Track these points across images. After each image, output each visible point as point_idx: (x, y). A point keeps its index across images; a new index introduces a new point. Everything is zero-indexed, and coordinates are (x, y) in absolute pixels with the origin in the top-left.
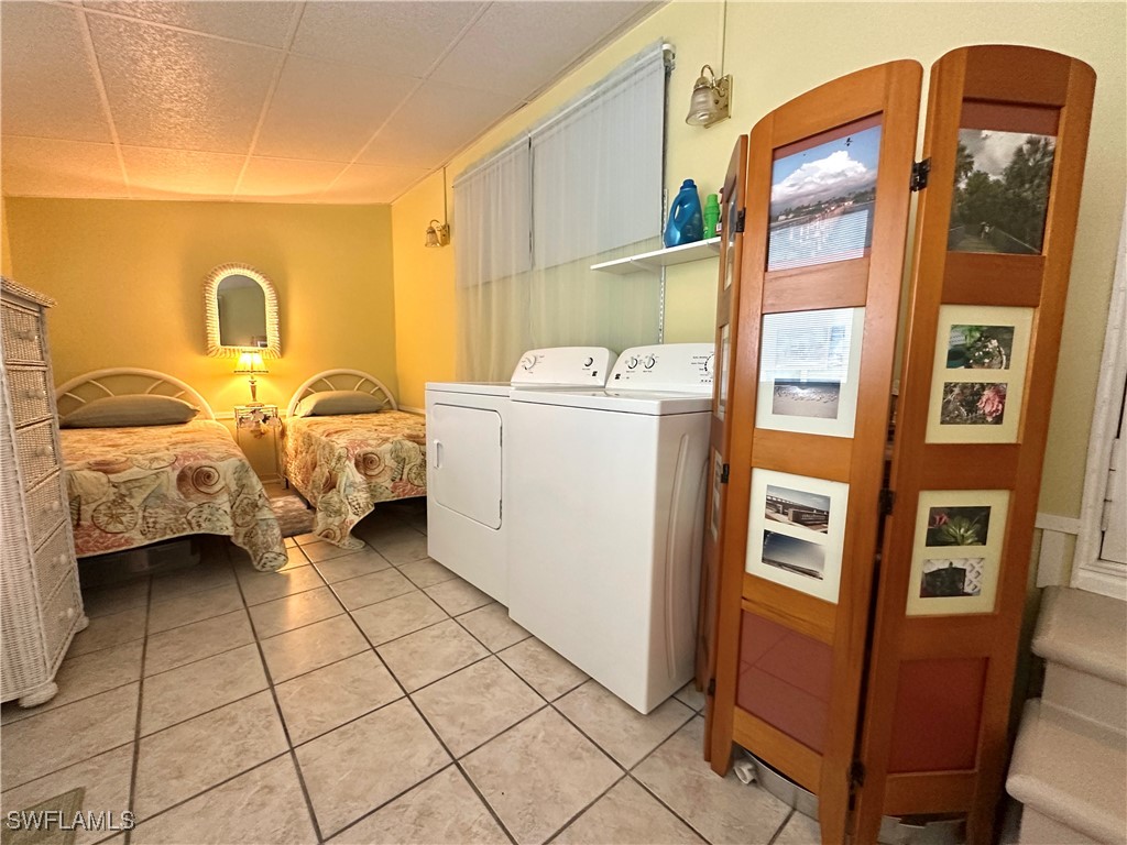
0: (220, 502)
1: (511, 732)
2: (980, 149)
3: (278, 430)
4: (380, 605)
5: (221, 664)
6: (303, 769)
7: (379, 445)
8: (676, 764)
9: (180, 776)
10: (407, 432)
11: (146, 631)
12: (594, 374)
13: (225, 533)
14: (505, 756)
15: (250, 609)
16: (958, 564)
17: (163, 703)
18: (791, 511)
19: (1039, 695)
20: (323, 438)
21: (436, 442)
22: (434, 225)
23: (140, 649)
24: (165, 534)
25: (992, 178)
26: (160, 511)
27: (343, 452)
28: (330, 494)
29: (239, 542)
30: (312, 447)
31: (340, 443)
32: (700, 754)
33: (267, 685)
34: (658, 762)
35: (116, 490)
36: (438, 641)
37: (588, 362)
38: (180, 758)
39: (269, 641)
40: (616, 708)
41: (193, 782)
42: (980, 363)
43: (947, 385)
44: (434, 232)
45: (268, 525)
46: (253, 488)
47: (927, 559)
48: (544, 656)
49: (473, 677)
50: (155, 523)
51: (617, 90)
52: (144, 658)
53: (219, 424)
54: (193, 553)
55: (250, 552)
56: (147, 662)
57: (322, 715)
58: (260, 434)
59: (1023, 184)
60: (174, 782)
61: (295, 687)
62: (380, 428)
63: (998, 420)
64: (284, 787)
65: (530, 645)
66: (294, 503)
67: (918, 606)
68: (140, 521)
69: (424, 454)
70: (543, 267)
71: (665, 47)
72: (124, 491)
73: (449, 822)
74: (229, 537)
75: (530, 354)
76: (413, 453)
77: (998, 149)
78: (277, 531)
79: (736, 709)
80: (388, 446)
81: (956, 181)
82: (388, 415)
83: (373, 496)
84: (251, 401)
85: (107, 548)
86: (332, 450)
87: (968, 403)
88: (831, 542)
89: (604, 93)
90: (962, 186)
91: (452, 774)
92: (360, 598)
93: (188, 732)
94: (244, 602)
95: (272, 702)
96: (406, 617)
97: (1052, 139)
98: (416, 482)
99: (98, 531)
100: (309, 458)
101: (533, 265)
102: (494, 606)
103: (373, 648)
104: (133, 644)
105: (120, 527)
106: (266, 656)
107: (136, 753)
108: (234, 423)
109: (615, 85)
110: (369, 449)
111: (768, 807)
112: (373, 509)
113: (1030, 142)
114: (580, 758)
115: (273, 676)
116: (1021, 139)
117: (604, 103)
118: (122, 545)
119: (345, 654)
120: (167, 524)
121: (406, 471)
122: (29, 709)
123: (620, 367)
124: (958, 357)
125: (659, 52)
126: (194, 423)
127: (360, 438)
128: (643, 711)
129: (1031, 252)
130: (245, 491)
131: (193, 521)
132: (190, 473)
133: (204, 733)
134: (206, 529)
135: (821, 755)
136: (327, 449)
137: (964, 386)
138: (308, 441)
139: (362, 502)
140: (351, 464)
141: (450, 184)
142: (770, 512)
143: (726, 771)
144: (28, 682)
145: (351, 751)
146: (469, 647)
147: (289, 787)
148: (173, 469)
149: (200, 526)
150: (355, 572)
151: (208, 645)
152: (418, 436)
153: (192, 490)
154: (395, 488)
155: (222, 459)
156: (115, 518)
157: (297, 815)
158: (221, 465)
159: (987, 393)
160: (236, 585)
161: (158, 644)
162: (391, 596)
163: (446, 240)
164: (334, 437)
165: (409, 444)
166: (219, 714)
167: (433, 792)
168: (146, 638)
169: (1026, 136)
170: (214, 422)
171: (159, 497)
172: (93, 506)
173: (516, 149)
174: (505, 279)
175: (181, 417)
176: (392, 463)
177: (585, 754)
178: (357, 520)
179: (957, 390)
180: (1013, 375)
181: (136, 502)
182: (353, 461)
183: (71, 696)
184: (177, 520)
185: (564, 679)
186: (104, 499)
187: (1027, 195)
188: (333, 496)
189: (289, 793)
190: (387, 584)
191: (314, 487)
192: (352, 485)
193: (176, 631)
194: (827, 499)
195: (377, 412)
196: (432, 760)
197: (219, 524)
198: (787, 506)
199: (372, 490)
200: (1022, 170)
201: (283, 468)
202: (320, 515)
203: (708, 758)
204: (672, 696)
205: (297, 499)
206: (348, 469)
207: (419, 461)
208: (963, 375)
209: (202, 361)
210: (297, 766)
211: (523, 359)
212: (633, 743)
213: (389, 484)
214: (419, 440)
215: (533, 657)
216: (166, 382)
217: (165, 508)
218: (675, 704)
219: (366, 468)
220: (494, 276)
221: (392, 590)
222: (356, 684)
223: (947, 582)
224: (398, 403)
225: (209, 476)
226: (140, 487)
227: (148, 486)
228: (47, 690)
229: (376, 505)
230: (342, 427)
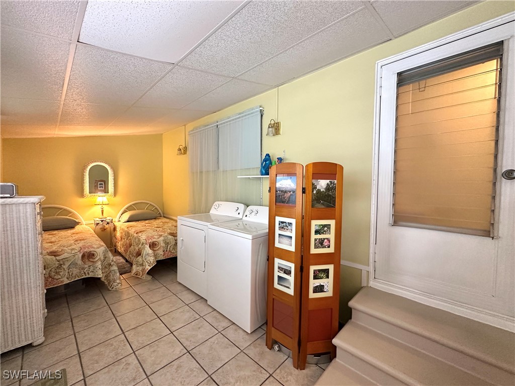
0: (98, 264)
1: (207, 342)
2: (318, 184)
3: (112, 228)
4: (160, 301)
5: (103, 326)
6: (138, 358)
7: (158, 238)
8: (257, 347)
9: (97, 363)
10: (169, 231)
11: (71, 316)
12: (239, 214)
13: (99, 276)
14: (204, 349)
15: (110, 306)
16: (322, 284)
17: (85, 341)
18: (283, 270)
19: (351, 318)
20: (135, 234)
21: (181, 239)
22: (181, 147)
23: (71, 323)
24: (76, 278)
25: (322, 190)
26: (74, 269)
27: (144, 241)
28: (138, 258)
29: (103, 279)
30: (129, 238)
31: (143, 237)
32: (265, 344)
33: (121, 333)
34: (252, 347)
35: (58, 263)
36: (182, 313)
37: (237, 209)
38: (96, 358)
39: (120, 317)
40: (241, 332)
41: (102, 364)
42: (323, 233)
43: (315, 239)
44: (180, 150)
45: (115, 272)
46: (109, 258)
47: (313, 283)
48: (219, 317)
49: (194, 325)
50: (72, 274)
51: (246, 117)
52: (73, 326)
53: (87, 227)
54: (83, 284)
55: (106, 283)
56: (75, 328)
57: (143, 341)
58: (104, 229)
59: (329, 191)
60: (96, 365)
61: (133, 332)
62: (158, 229)
63: (329, 247)
64: (133, 363)
65: (215, 313)
66: (120, 259)
67: (312, 295)
68: (67, 274)
69: (176, 240)
70: (222, 170)
71: (261, 108)
72: (61, 263)
73: (186, 369)
74: (100, 278)
75: (216, 203)
76: (171, 240)
77: (322, 184)
78: (118, 274)
79: (273, 328)
80: (162, 238)
81: (313, 191)
82: (160, 221)
83: (156, 258)
84: (101, 217)
85: (54, 285)
86: (139, 240)
87: (321, 243)
88: (291, 279)
89: (242, 117)
90: (315, 192)
91: (188, 355)
92: (152, 299)
93: (96, 349)
94: (107, 303)
95: (125, 338)
96: (170, 306)
97: (335, 181)
98: (172, 252)
99: (50, 279)
100: (128, 242)
101: (219, 168)
102: (202, 300)
103: (159, 317)
104: (67, 321)
105: (60, 277)
106: (119, 323)
107: (80, 357)
108: (94, 226)
109: (245, 116)
110: (155, 240)
111: (282, 357)
112: (156, 263)
113: (330, 182)
114: (228, 348)
115: (123, 329)
116: (328, 181)
117: (242, 120)
118: (60, 283)
119: (149, 320)
120: (77, 274)
121: (169, 247)
122: (36, 346)
123: (247, 213)
124: (317, 232)
125: (258, 109)
126: (78, 228)
127: (150, 235)
128: (249, 332)
129: (333, 207)
130: (106, 259)
131: (86, 273)
132: (86, 254)
133: (102, 349)
134: (91, 275)
135: (292, 338)
136: (137, 240)
137: (319, 239)
138: (128, 235)
139: (152, 261)
140: (148, 246)
141: (187, 133)
142: (279, 270)
143: (271, 348)
144: (36, 336)
145: (154, 351)
146: (193, 315)
147: (135, 363)
148: (80, 253)
149: (89, 274)
150: (149, 289)
151: (97, 320)
152: (173, 233)
153: (87, 261)
154: (164, 254)
155: (98, 248)
156: (57, 273)
157: (139, 370)
158: (97, 250)
159: (326, 240)
160: (102, 297)
161: (77, 321)
162: (164, 298)
163: (185, 153)
164: (140, 234)
165: (170, 237)
166: (106, 343)
167: (182, 361)
168: (72, 319)
169: (329, 181)
170: (85, 226)
171: (74, 264)
172: (50, 269)
173: (212, 127)
174: (208, 172)
175: (72, 226)
176: (163, 245)
177: (229, 346)
178: (149, 268)
179: (318, 240)
180: (331, 236)
181: (65, 267)
182: (148, 245)
183: (50, 341)
184: (80, 272)
185: (225, 324)
186: (54, 266)
187: (331, 194)
188: (140, 259)
189: (135, 365)
190: (162, 293)
191: (130, 254)
192: (148, 254)
193: (82, 316)
194: (291, 267)
195: (155, 219)
196: (181, 352)
197: (97, 273)
198: (282, 269)
199: (155, 256)
200: (328, 188)
201: (114, 244)
202: (134, 266)
203: (266, 345)
204: (260, 327)
205: (121, 258)
206: (146, 248)
207: (174, 243)
208: (319, 236)
209: (81, 200)
210: (137, 357)
211: (214, 204)
212: (244, 342)
213: (162, 253)
214: (174, 235)
215: (215, 317)
216: (65, 210)
217: (76, 268)
218: (260, 329)
219: (153, 247)
220: (204, 170)
221: (164, 296)
222: (154, 330)
223: (319, 289)
224: (163, 214)
225: (93, 255)
226: (68, 261)
227: (70, 260)
228: (41, 339)
229: (157, 261)
230: (143, 228)
